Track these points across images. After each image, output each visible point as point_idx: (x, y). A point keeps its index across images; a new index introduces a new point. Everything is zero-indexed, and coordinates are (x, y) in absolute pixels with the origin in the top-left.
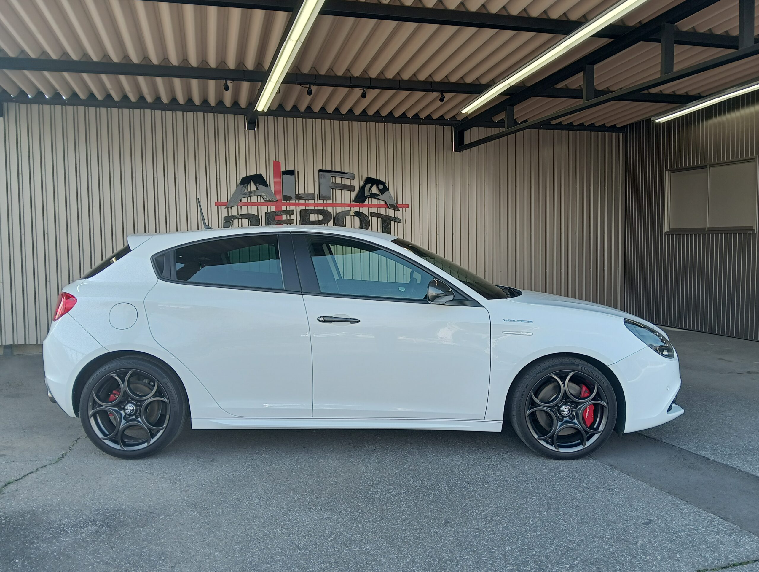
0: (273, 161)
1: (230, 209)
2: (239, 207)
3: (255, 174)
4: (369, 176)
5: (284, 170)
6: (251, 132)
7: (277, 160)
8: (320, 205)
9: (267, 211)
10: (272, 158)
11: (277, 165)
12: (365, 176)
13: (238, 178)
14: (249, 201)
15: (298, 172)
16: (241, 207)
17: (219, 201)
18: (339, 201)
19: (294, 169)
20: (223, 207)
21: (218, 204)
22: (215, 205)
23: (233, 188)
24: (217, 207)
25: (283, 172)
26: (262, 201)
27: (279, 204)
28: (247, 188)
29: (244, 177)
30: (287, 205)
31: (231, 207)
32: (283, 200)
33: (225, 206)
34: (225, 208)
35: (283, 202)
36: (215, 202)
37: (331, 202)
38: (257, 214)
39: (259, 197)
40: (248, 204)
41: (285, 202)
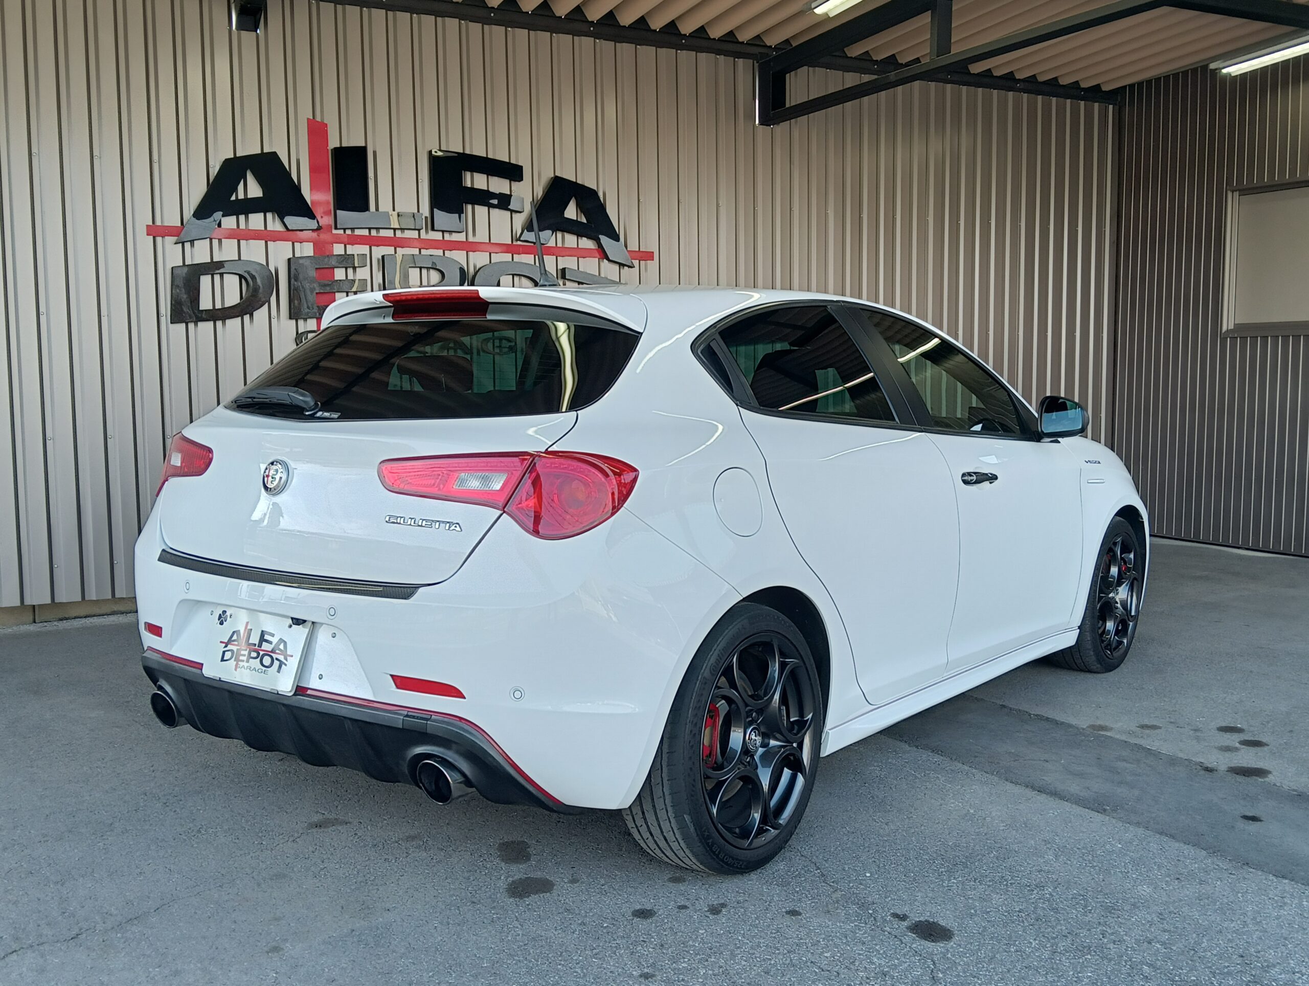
0: (308, 119)
1: (187, 245)
2: (215, 242)
3: (259, 152)
4: (558, 174)
5: (338, 145)
6: (248, 37)
7: (319, 119)
8: (434, 244)
9: (291, 256)
10: (305, 113)
11: (317, 131)
12: (548, 174)
13: (212, 164)
14: (242, 226)
15: (375, 153)
16: (220, 241)
17: (158, 223)
18: (481, 236)
19: (363, 145)
20: (170, 240)
21: (155, 231)
22: (148, 235)
23: (197, 191)
24: (151, 238)
25: (336, 150)
26: (278, 227)
27: (324, 236)
28: (235, 189)
29: (227, 161)
30: (346, 240)
31: (192, 242)
32: (336, 228)
33: (175, 239)
34: (176, 243)
35: (334, 232)
36: (148, 226)
37: (461, 237)
38: (265, 263)
39: (269, 216)
40: (240, 236)
41: (341, 232)
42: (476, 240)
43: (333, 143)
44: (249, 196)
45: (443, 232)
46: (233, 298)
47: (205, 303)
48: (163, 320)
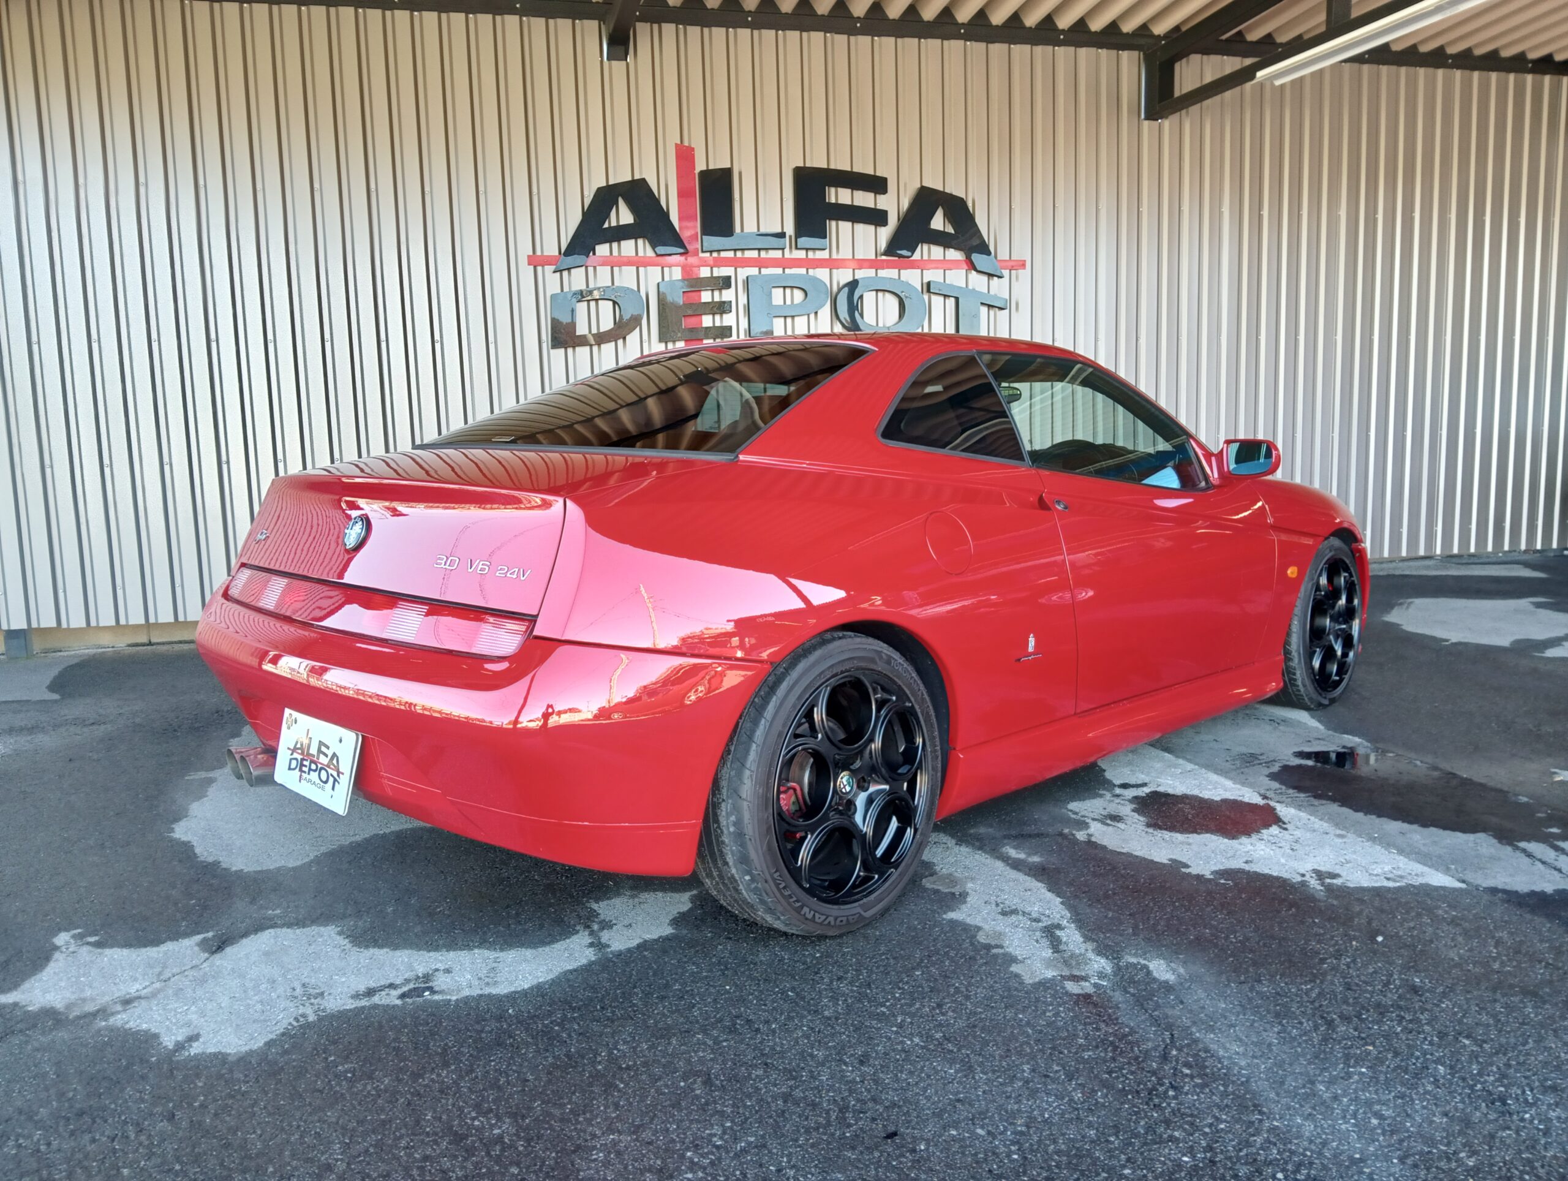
1: (565, 273)
2: (591, 269)
3: (630, 179)
4: (925, 184)
5: (704, 168)
6: (618, 67)
7: (686, 143)
8: (797, 263)
9: (661, 281)
10: (673, 138)
11: (685, 155)
12: (915, 185)
13: (586, 193)
14: (615, 253)
15: (740, 174)
16: (595, 268)
17: (539, 253)
18: (845, 253)
19: (729, 166)
20: (549, 269)
21: (536, 261)
22: (529, 264)
23: (573, 219)
24: (532, 267)
25: (702, 173)
26: (650, 253)
27: (692, 260)
28: (608, 216)
29: (600, 190)
30: (711, 263)
31: (569, 269)
32: (703, 252)
33: (553, 268)
34: (555, 272)
35: (701, 255)
36: (529, 256)
37: (824, 255)
38: (635, 289)
39: (640, 242)
40: (614, 263)
41: (708, 255)
42: (840, 257)
43: (700, 166)
44: (621, 223)
45: (807, 250)
46: (607, 324)
47: (582, 329)
48: (544, 346)
